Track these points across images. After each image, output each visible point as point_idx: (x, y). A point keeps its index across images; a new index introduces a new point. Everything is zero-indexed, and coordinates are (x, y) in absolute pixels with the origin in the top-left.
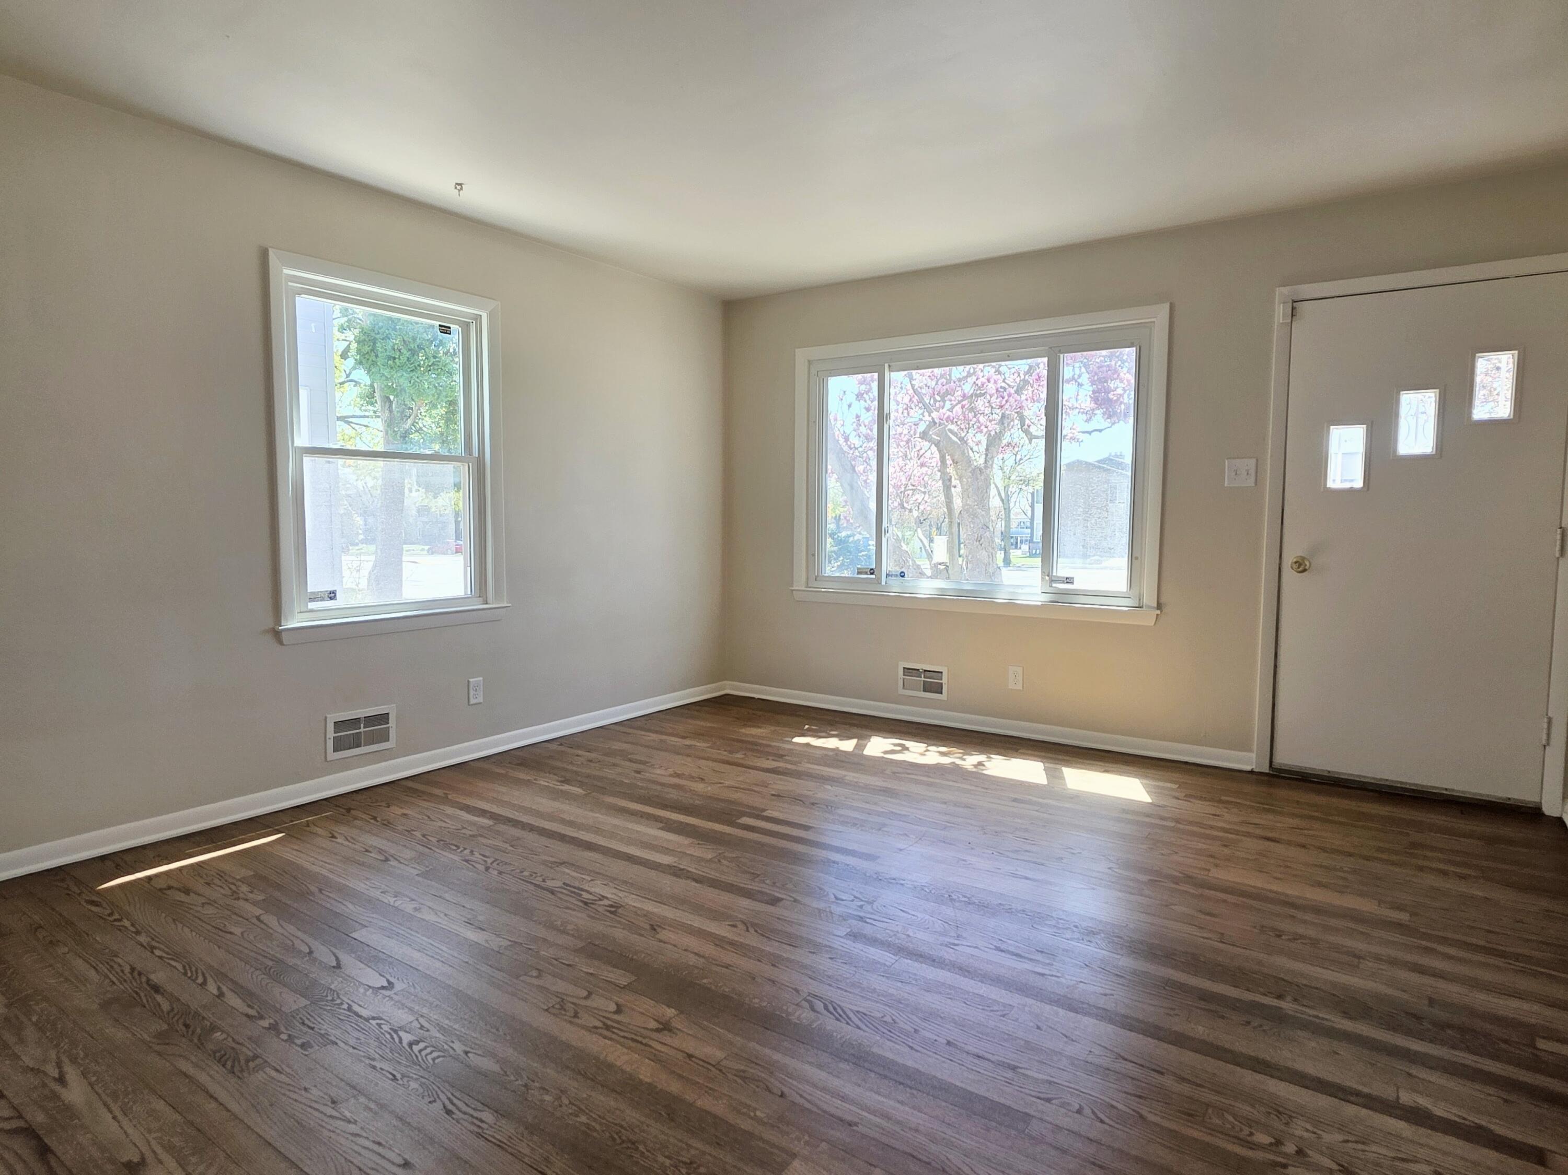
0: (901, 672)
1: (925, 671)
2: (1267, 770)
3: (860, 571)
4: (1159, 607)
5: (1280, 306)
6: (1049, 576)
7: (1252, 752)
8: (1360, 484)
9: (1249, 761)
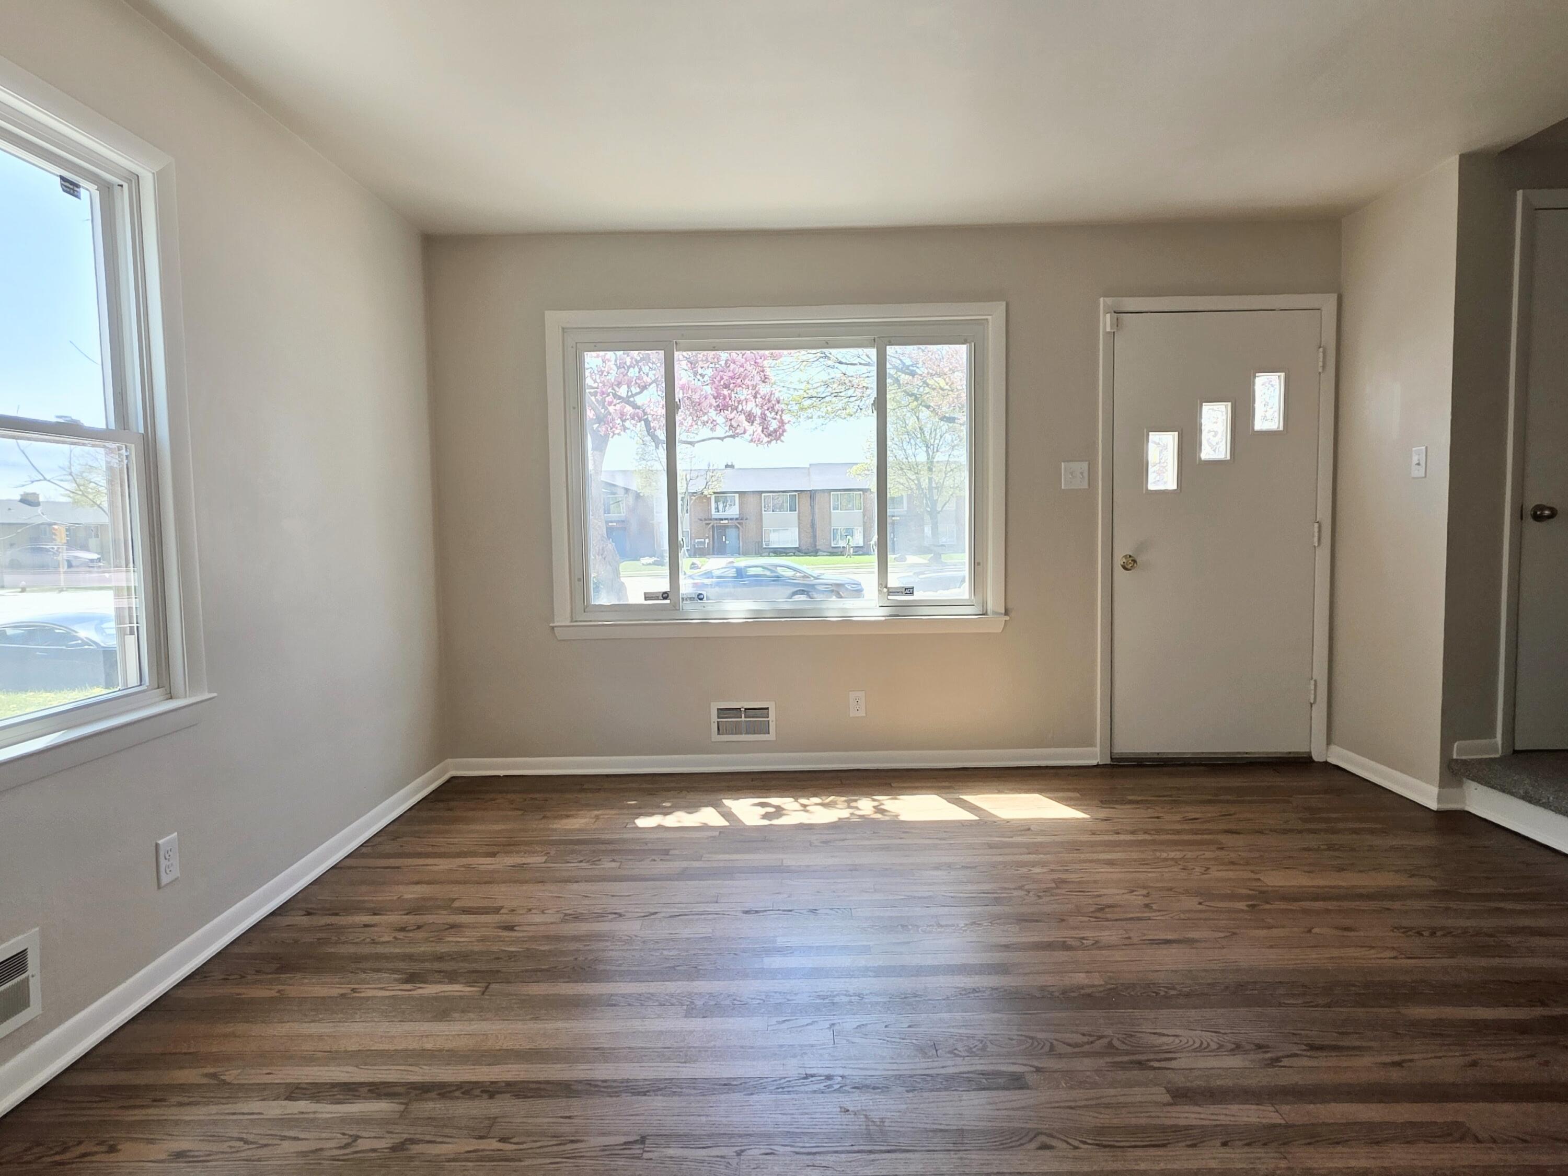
0: (714, 713)
1: (746, 709)
2: (1108, 762)
3: (648, 597)
4: (1007, 613)
5: (1105, 316)
6: (886, 587)
7: (1095, 746)
8: (1174, 487)
9: (1094, 756)
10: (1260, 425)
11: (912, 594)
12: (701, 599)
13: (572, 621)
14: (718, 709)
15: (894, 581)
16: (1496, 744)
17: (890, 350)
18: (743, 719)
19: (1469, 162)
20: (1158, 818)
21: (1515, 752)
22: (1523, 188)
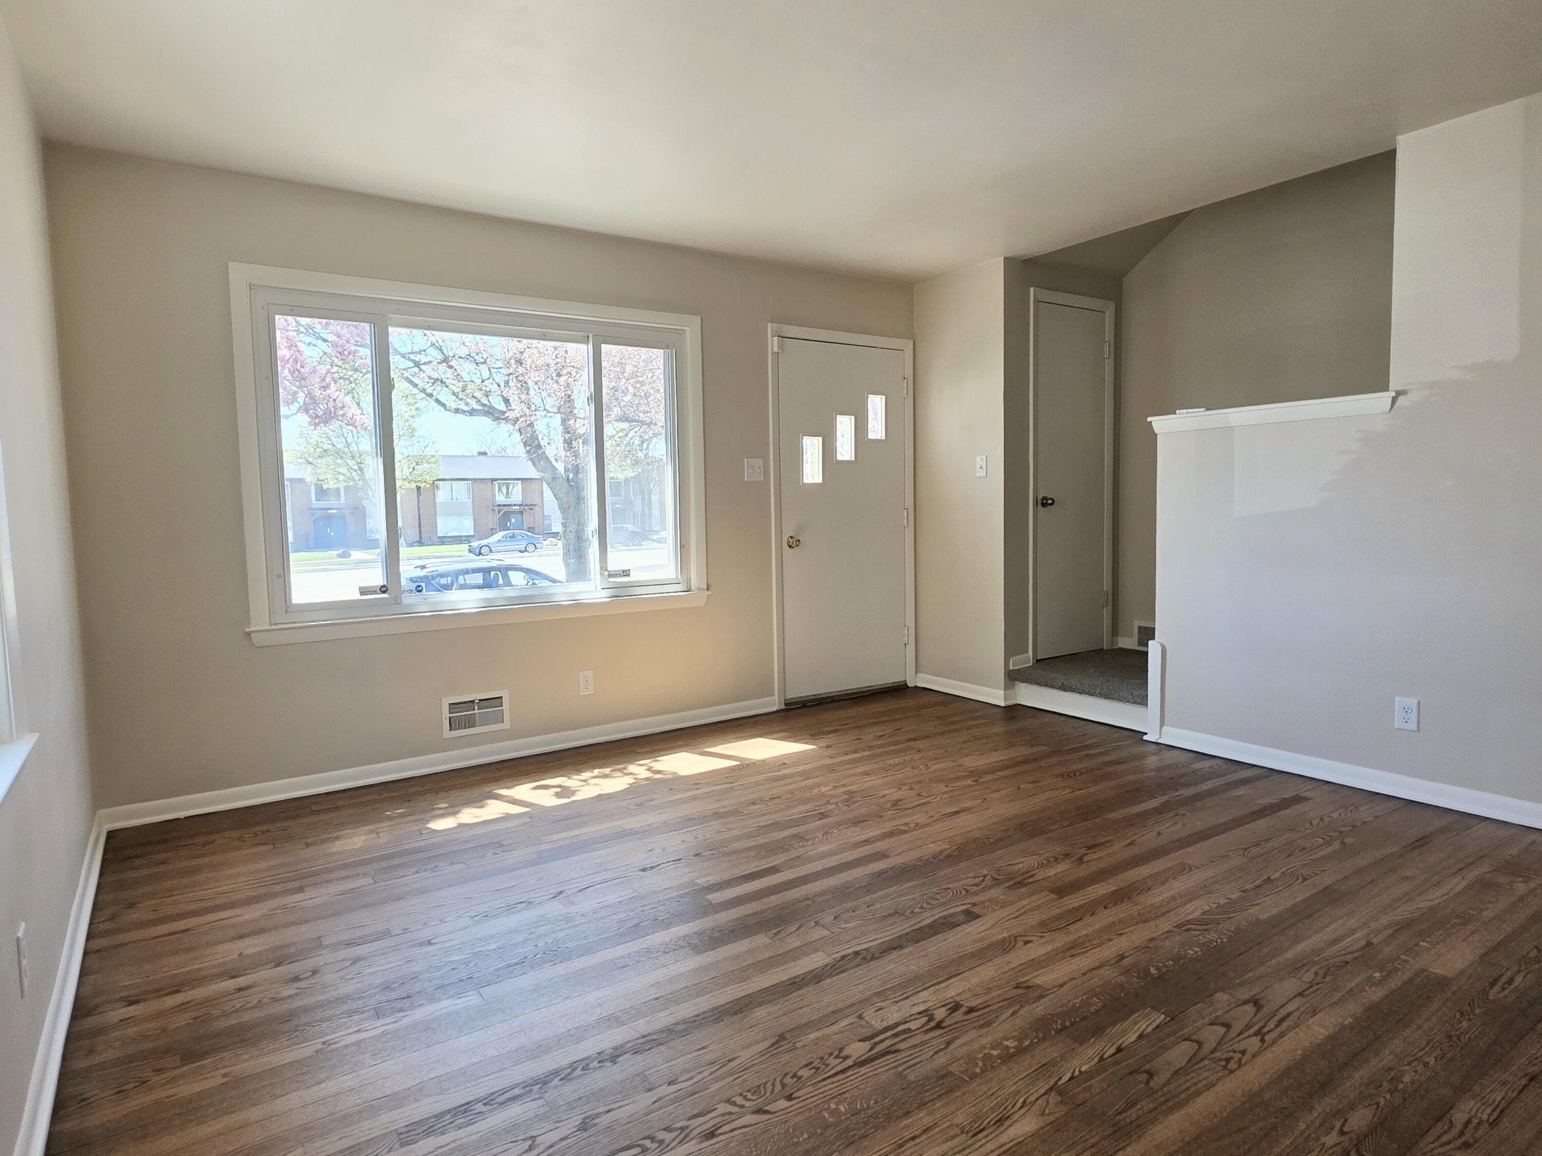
0: (446, 709)
1: (479, 700)
2: (783, 707)
3: (363, 591)
4: (708, 589)
5: (772, 339)
6: (606, 570)
7: (774, 695)
8: (820, 480)
9: (773, 704)
10: (871, 436)
11: (629, 575)
12: (420, 591)
13: (270, 625)
14: (450, 704)
15: (612, 566)
16: (1029, 657)
17: (605, 348)
18: (476, 711)
19: (1011, 263)
20: (859, 739)
21: (1038, 661)
22: (1035, 286)
